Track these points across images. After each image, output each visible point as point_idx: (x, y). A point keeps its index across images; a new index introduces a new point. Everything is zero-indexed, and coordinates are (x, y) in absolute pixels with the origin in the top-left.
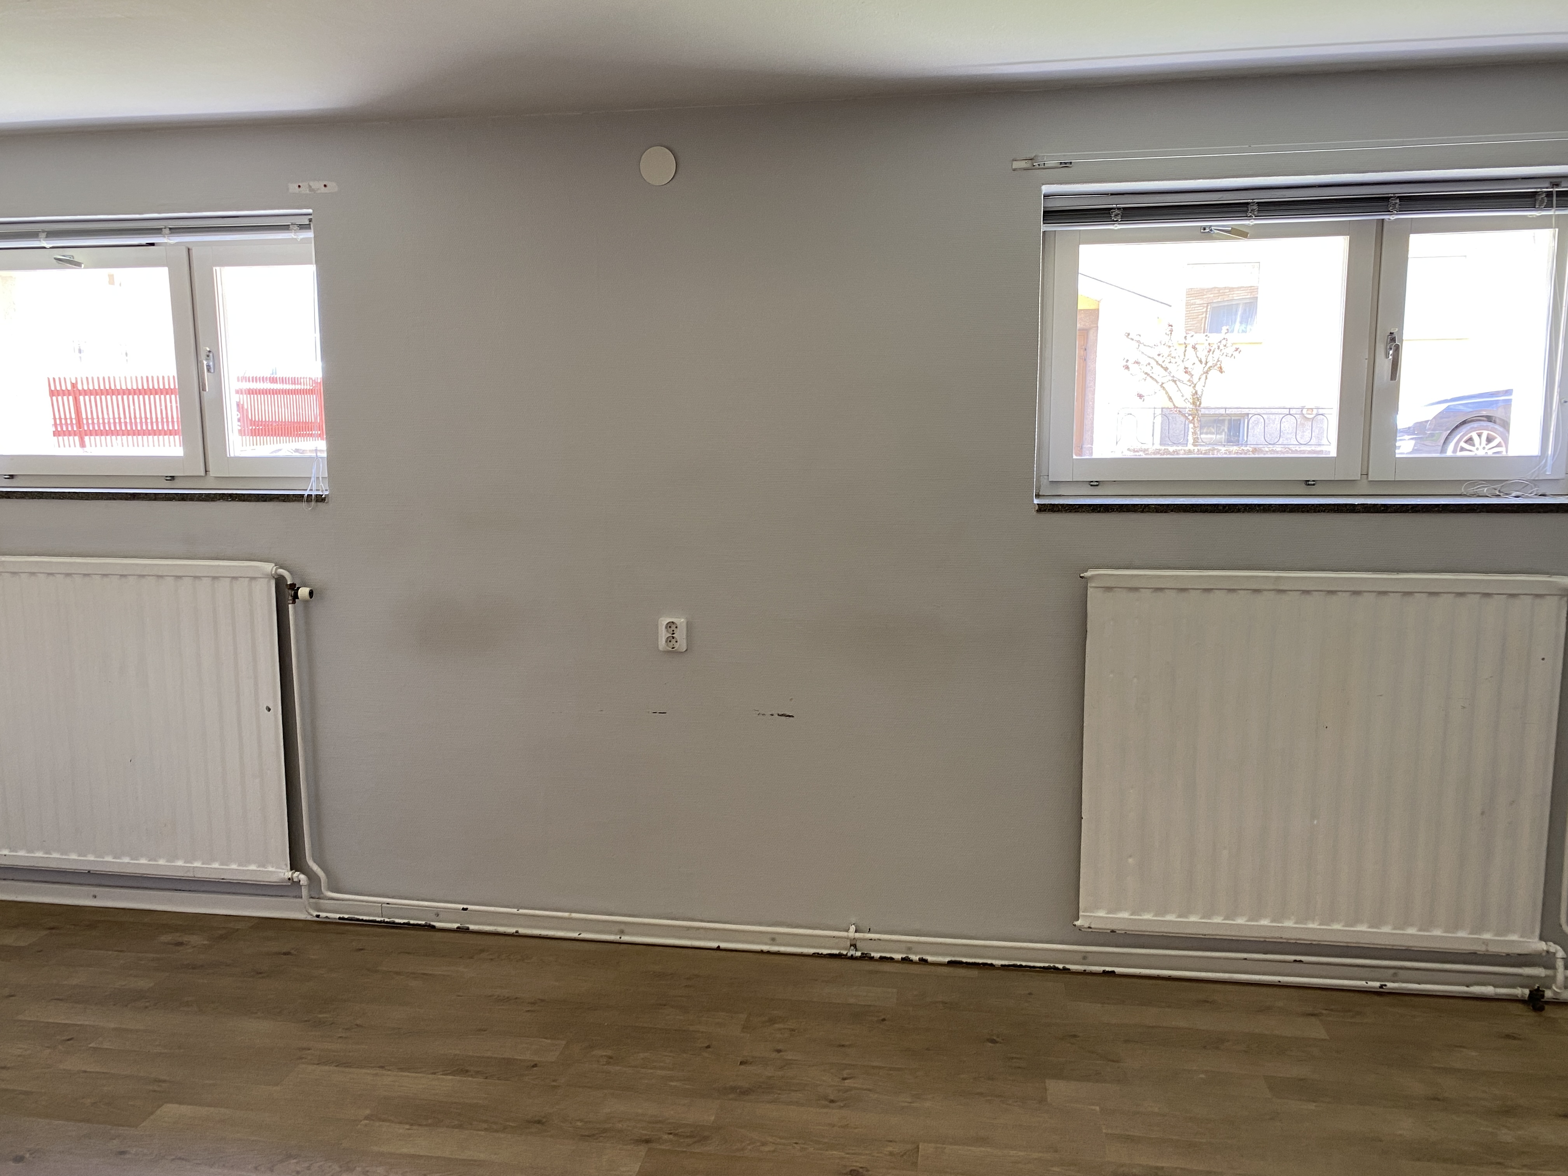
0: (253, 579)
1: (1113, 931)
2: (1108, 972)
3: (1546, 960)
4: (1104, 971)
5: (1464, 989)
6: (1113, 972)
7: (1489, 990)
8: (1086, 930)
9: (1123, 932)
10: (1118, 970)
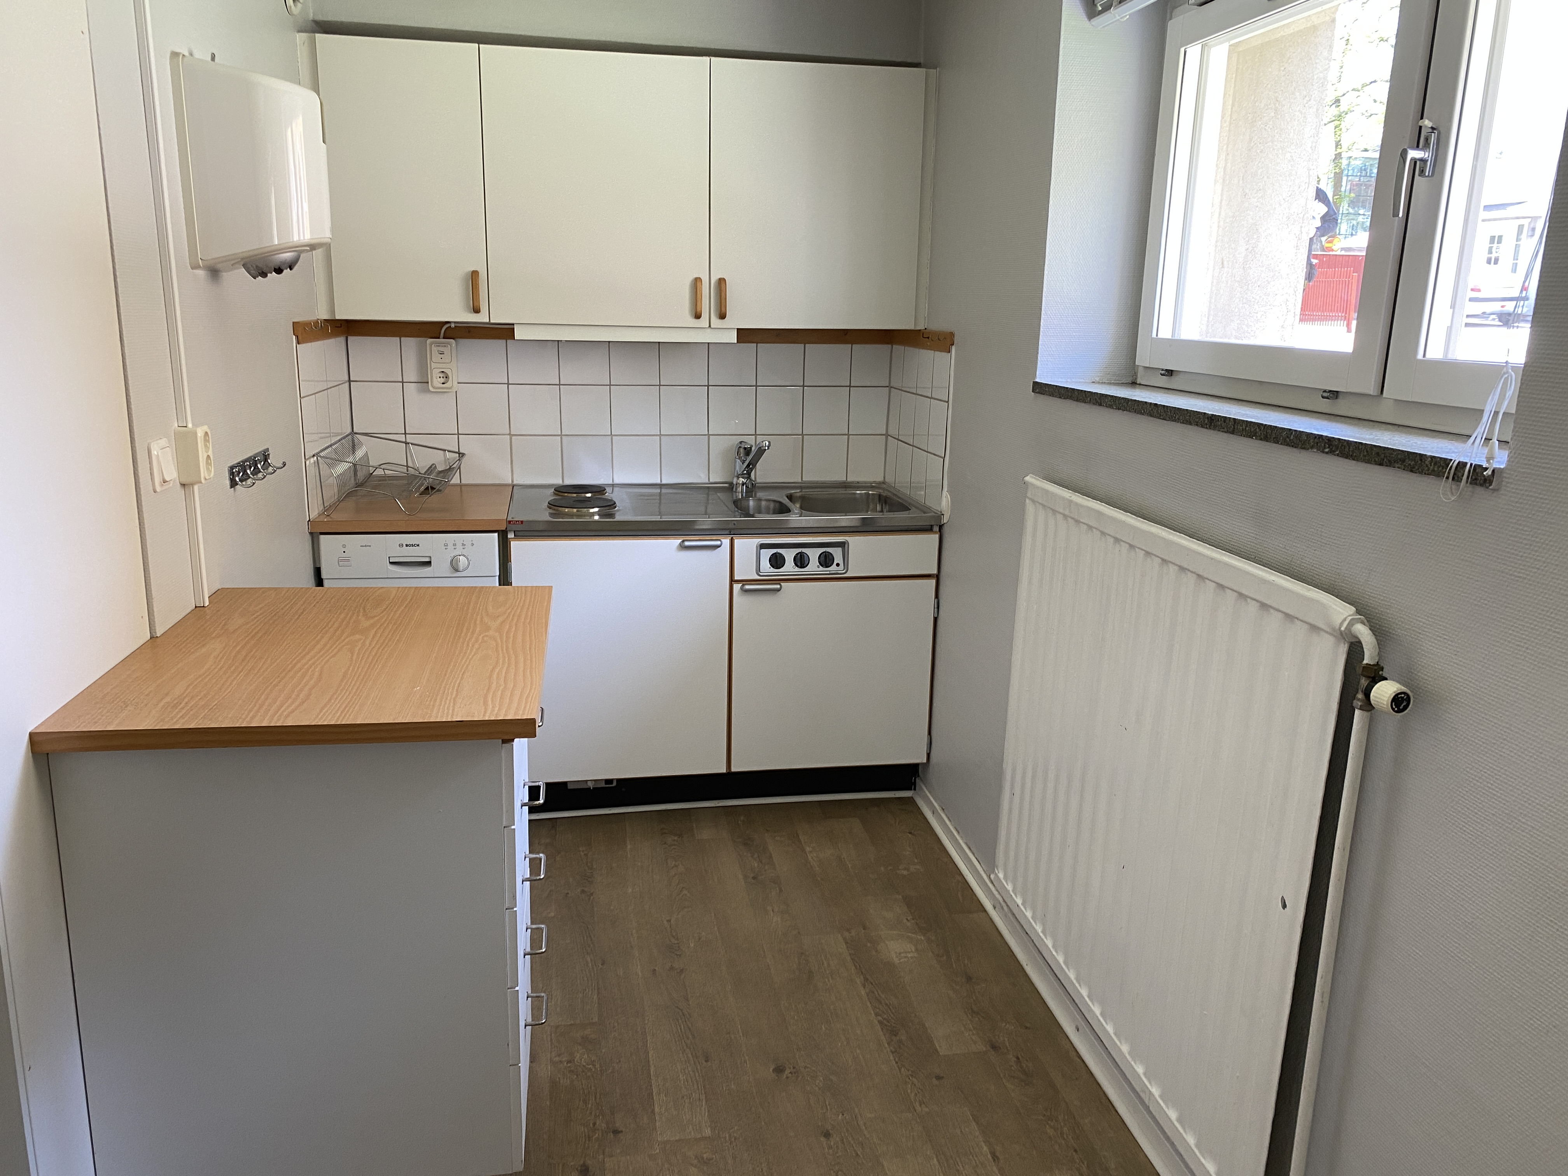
0: (1314, 628)
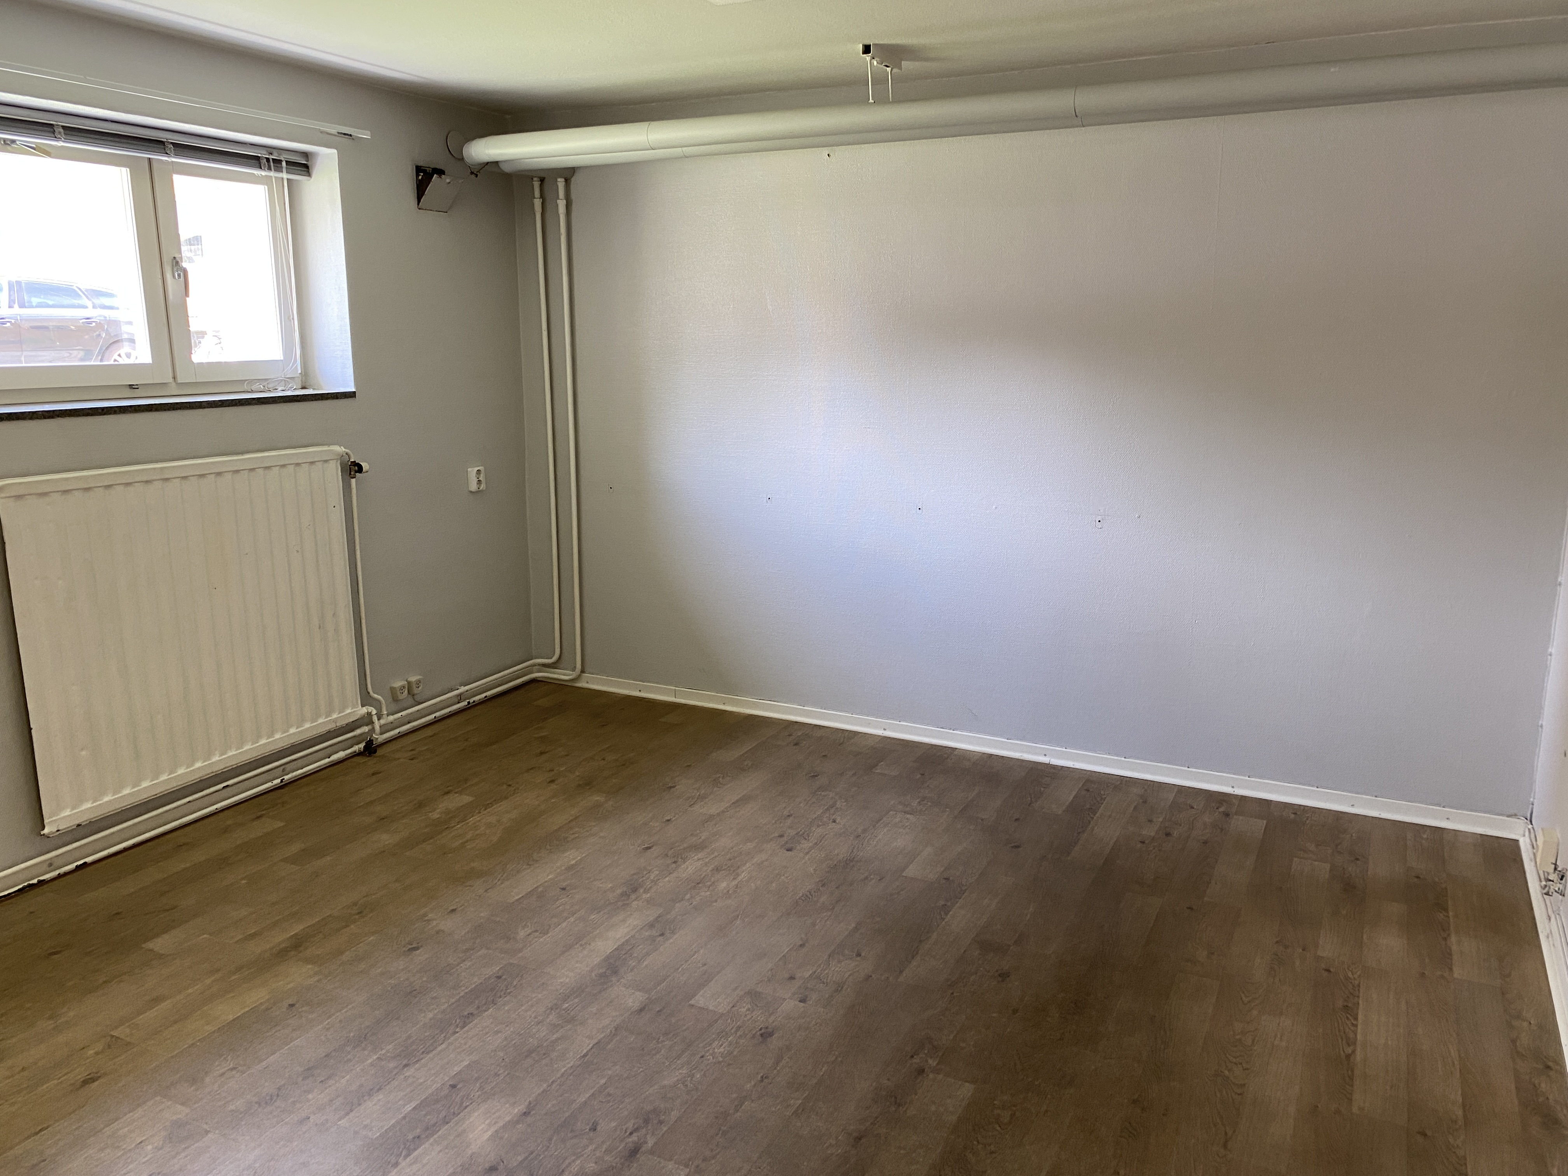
1: (79, 825)
2: (81, 865)
3: (367, 720)
4: (76, 866)
5: (327, 760)
6: (85, 863)
7: (341, 755)
8: (55, 834)
9: (88, 822)
10: (89, 860)
